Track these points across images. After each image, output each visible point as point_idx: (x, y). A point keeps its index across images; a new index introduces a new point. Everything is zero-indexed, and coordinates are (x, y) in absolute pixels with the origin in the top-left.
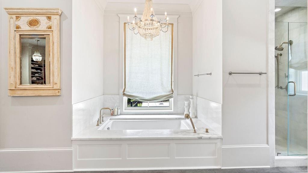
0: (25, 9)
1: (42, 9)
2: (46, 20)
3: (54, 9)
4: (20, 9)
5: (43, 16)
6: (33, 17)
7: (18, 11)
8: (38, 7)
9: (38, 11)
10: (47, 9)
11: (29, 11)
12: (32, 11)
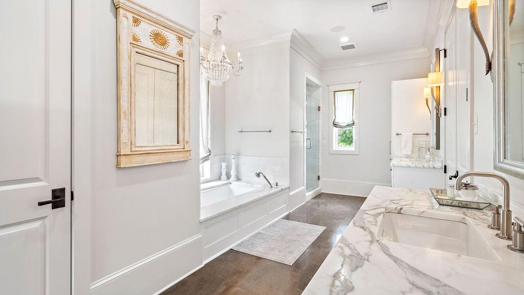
0: (153, 12)
1: (176, 24)
2: (176, 41)
3: (190, 31)
4: (145, 9)
5: (173, 33)
6: (161, 30)
7: (141, 11)
8: (173, 19)
9: (170, 23)
10: (182, 26)
11: (159, 18)
12: (162, 19)
